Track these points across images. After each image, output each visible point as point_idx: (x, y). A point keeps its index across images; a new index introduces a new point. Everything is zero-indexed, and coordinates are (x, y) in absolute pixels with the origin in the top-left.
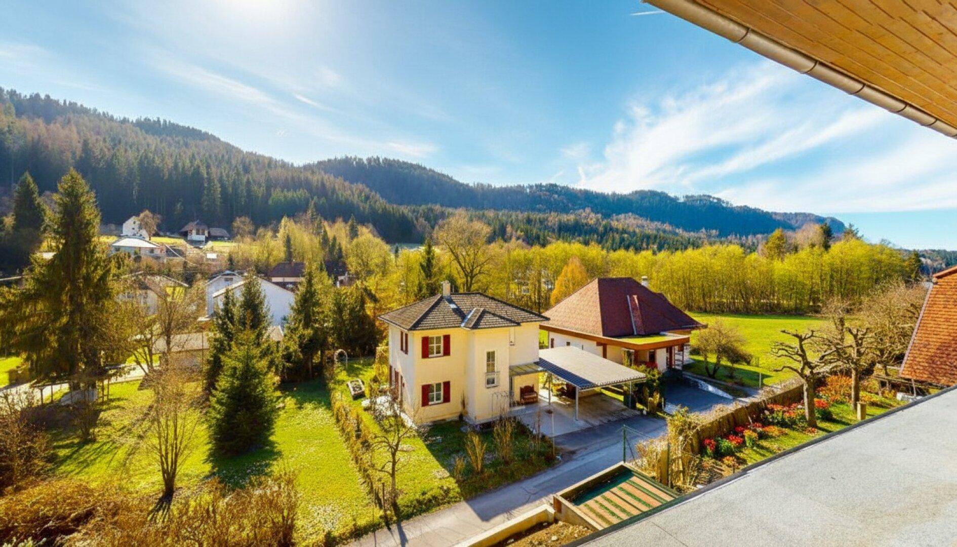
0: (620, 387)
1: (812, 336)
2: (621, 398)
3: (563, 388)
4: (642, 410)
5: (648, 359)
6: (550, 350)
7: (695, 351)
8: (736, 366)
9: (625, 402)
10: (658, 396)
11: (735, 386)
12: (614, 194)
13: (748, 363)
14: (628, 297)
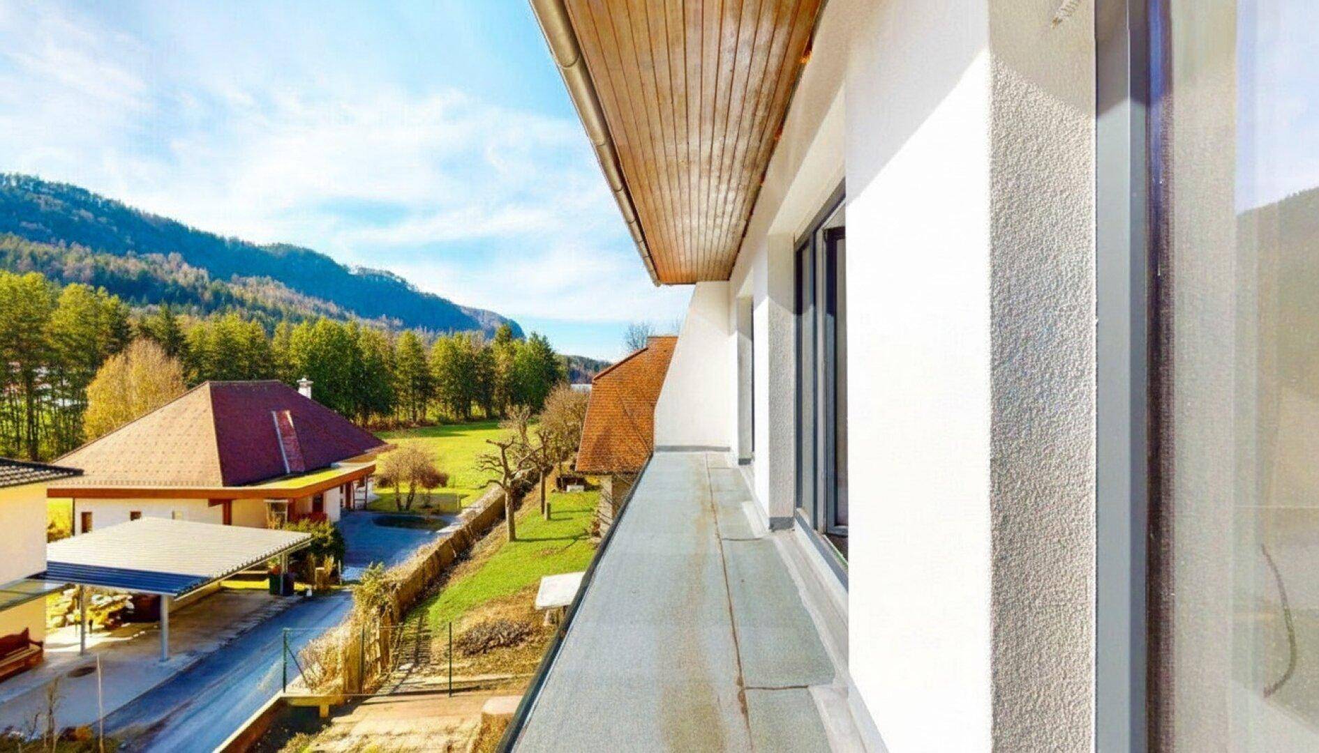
0: (263, 567)
1: (513, 442)
2: (266, 584)
3: (125, 609)
4: (303, 593)
5: (310, 509)
6: (80, 537)
7: (384, 483)
8: (434, 491)
9: (274, 590)
10: (332, 560)
11: (433, 517)
12: (235, 242)
13: (444, 485)
14: (274, 414)
